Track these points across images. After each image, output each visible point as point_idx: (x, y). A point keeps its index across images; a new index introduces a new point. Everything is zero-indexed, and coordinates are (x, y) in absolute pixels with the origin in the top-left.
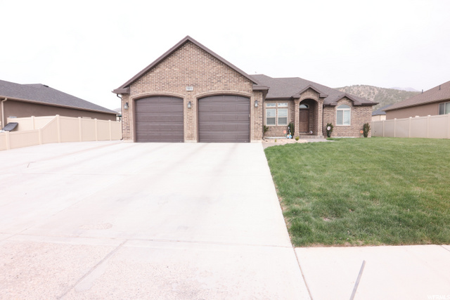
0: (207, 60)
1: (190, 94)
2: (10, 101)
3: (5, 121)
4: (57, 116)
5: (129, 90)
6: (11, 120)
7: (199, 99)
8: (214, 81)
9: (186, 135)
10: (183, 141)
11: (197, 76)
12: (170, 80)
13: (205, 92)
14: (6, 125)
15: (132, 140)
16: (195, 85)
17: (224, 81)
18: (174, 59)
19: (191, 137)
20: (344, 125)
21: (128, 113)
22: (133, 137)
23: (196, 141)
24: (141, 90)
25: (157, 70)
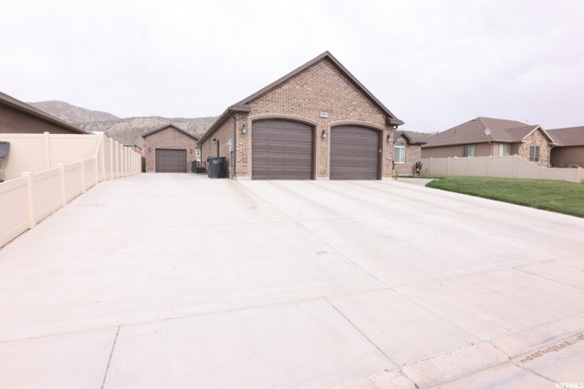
0: (343, 83)
1: (324, 121)
7: (333, 128)
9: (317, 171)
10: (314, 179)
11: (332, 101)
12: (301, 101)
13: (340, 122)
15: (249, 177)
16: (330, 111)
17: (359, 110)
19: (323, 174)
20: (400, 163)
21: (244, 139)
22: (251, 173)
23: (329, 178)
24: (264, 110)
25: (286, 86)
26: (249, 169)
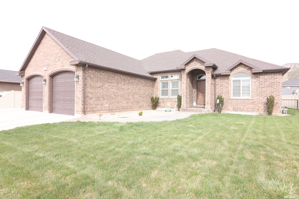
1: (46, 73)
4: (13, 91)
5: (24, 72)
7: (53, 76)
8: (57, 60)
9: (43, 107)
10: (42, 111)
15: (24, 109)
16: (48, 65)
18: (41, 47)
20: (241, 98)
21: (24, 89)
22: (25, 107)
23: (48, 112)
24: (29, 72)
25: (34, 57)
26: (24, 105)
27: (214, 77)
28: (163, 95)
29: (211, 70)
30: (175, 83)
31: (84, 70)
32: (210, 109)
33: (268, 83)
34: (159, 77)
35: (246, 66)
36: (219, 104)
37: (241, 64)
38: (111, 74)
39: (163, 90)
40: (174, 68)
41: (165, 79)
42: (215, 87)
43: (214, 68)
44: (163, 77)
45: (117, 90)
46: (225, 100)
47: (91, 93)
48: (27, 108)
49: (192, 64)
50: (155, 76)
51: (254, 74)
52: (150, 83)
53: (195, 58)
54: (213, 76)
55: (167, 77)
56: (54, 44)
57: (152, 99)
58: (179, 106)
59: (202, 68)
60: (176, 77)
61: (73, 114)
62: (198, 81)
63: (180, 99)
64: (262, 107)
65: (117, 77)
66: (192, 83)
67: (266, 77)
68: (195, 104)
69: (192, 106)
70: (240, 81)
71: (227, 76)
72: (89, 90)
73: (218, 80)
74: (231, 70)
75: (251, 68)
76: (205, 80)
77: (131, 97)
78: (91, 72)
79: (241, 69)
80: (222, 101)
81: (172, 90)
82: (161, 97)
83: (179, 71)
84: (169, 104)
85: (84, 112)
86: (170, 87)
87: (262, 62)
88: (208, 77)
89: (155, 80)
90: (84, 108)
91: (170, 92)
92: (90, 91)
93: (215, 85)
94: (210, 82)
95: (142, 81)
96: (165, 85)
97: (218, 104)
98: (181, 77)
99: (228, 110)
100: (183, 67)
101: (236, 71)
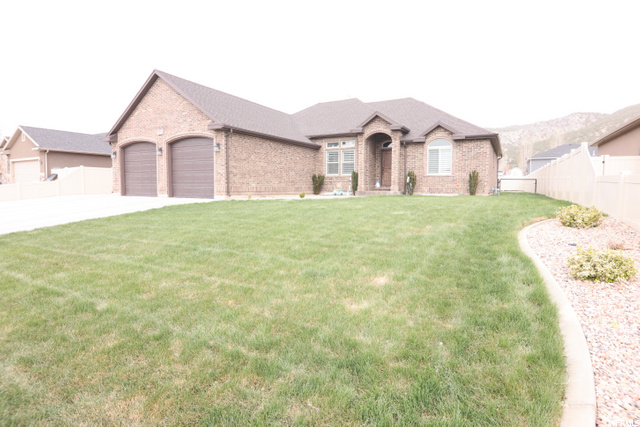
1: (161, 139)
2: (51, 152)
3: (49, 171)
4: (82, 167)
5: (116, 137)
6: (54, 171)
7: (172, 144)
8: (181, 121)
9: (158, 188)
10: (156, 195)
11: (167, 116)
12: (146, 122)
14: (49, 176)
15: (119, 193)
16: (165, 128)
18: (148, 99)
19: (162, 191)
20: (440, 174)
21: (116, 163)
22: (120, 190)
23: (167, 195)
24: (125, 137)
25: (136, 113)
26: (119, 187)
27: (404, 145)
28: (330, 172)
29: (400, 134)
30: (348, 154)
31: (227, 136)
32: (397, 191)
33: (472, 153)
34: (324, 144)
35: (446, 130)
36: (410, 185)
37: (439, 127)
38: (258, 141)
39: (330, 165)
40: (347, 131)
41: (333, 147)
42: (405, 159)
43: (405, 132)
44: (330, 145)
45: (266, 165)
46: (418, 178)
47: (235, 167)
48: (125, 192)
49: (373, 124)
50: (318, 143)
51: (456, 141)
52: (309, 154)
53: (377, 116)
54: (402, 143)
55: (336, 144)
56: (175, 96)
57: (314, 178)
58: (355, 188)
59: (387, 131)
60: (350, 144)
61: (212, 197)
62: (383, 150)
63: (355, 177)
64: (465, 186)
65: (267, 144)
66: (374, 153)
67: (471, 145)
68: (378, 185)
69: (374, 189)
70: (438, 150)
71: (422, 143)
72: (232, 163)
73: (410, 150)
74: (427, 135)
75: (452, 133)
76: (390, 149)
77: (284, 175)
78: (235, 139)
79: (440, 134)
80: (413, 180)
81: (344, 164)
82: (327, 175)
83: (354, 135)
84: (339, 185)
85: (228, 193)
86: (342, 160)
87: (469, 124)
88: (395, 145)
89: (317, 148)
90: (228, 187)
91: (341, 167)
92: (234, 164)
93: (405, 157)
94: (397, 153)
95: (300, 150)
96: (333, 156)
97: (408, 184)
98: (357, 144)
99: (422, 192)
100: (360, 130)
101: (432, 137)
